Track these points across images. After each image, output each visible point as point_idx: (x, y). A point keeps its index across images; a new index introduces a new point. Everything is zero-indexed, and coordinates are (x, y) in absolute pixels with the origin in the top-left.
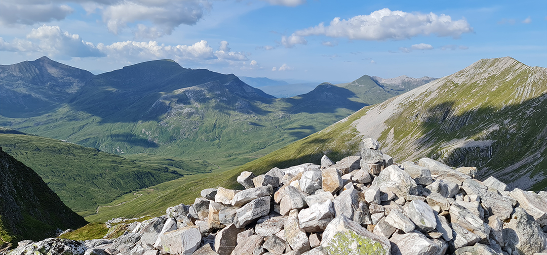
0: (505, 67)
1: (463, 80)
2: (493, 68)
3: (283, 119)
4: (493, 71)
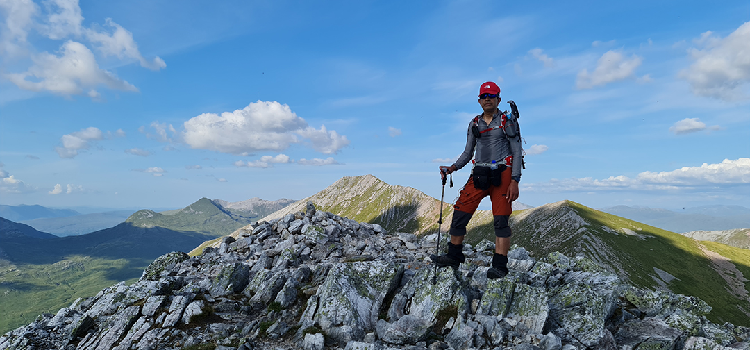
0: (368, 186)
1: (326, 202)
2: (356, 187)
3: (70, 270)
4: (356, 191)
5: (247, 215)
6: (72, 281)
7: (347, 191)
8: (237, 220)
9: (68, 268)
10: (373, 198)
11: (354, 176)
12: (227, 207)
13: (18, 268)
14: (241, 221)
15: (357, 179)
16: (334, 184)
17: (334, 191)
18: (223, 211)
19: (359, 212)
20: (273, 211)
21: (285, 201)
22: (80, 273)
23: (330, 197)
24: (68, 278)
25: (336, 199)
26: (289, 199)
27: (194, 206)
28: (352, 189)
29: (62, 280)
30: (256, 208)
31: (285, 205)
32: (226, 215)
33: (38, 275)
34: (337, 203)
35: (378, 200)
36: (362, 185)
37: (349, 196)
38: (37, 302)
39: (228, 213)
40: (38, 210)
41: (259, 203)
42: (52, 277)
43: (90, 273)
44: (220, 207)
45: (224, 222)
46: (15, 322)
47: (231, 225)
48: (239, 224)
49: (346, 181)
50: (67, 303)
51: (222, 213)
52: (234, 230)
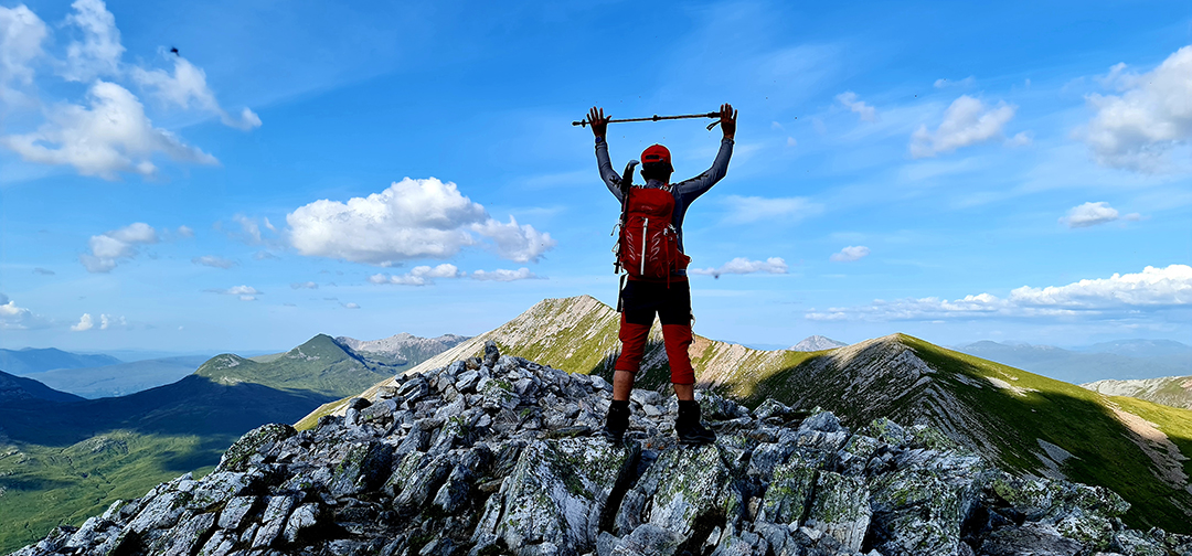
0: (583, 314)
1: (517, 338)
2: (564, 315)
3: (105, 452)
4: (565, 321)
5: (390, 362)
6: (108, 469)
7: (550, 322)
8: (374, 369)
9: (102, 449)
10: (592, 333)
11: (560, 298)
12: (359, 348)
13: (21, 450)
14: (380, 372)
15: (567, 302)
16: (530, 310)
17: (530, 322)
18: (352, 355)
19: (569, 355)
20: (432, 354)
21: (451, 339)
22: (121, 456)
23: (523, 332)
24: (101, 465)
25: (533, 334)
26: (458, 335)
27: (305, 347)
28: (559, 319)
29: (92, 468)
30: (405, 349)
31: (451, 344)
32: (357, 362)
33: (53, 462)
34: (534, 341)
35: (600, 335)
36: (575, 312)
37: (554, 329)
38: (52, 505)
39: (360, 358)
40: (54, 357)
41: (409, 341)
42: (76, 463)
43: (138, 457)
44: (346, 348)
45: (353, 373)
46: (15, 537)
47: (365, 378)
48: (377, 375)
49: (548, 306)
50: (100, 505)
51: (351, 358)
52: (369, 386)
